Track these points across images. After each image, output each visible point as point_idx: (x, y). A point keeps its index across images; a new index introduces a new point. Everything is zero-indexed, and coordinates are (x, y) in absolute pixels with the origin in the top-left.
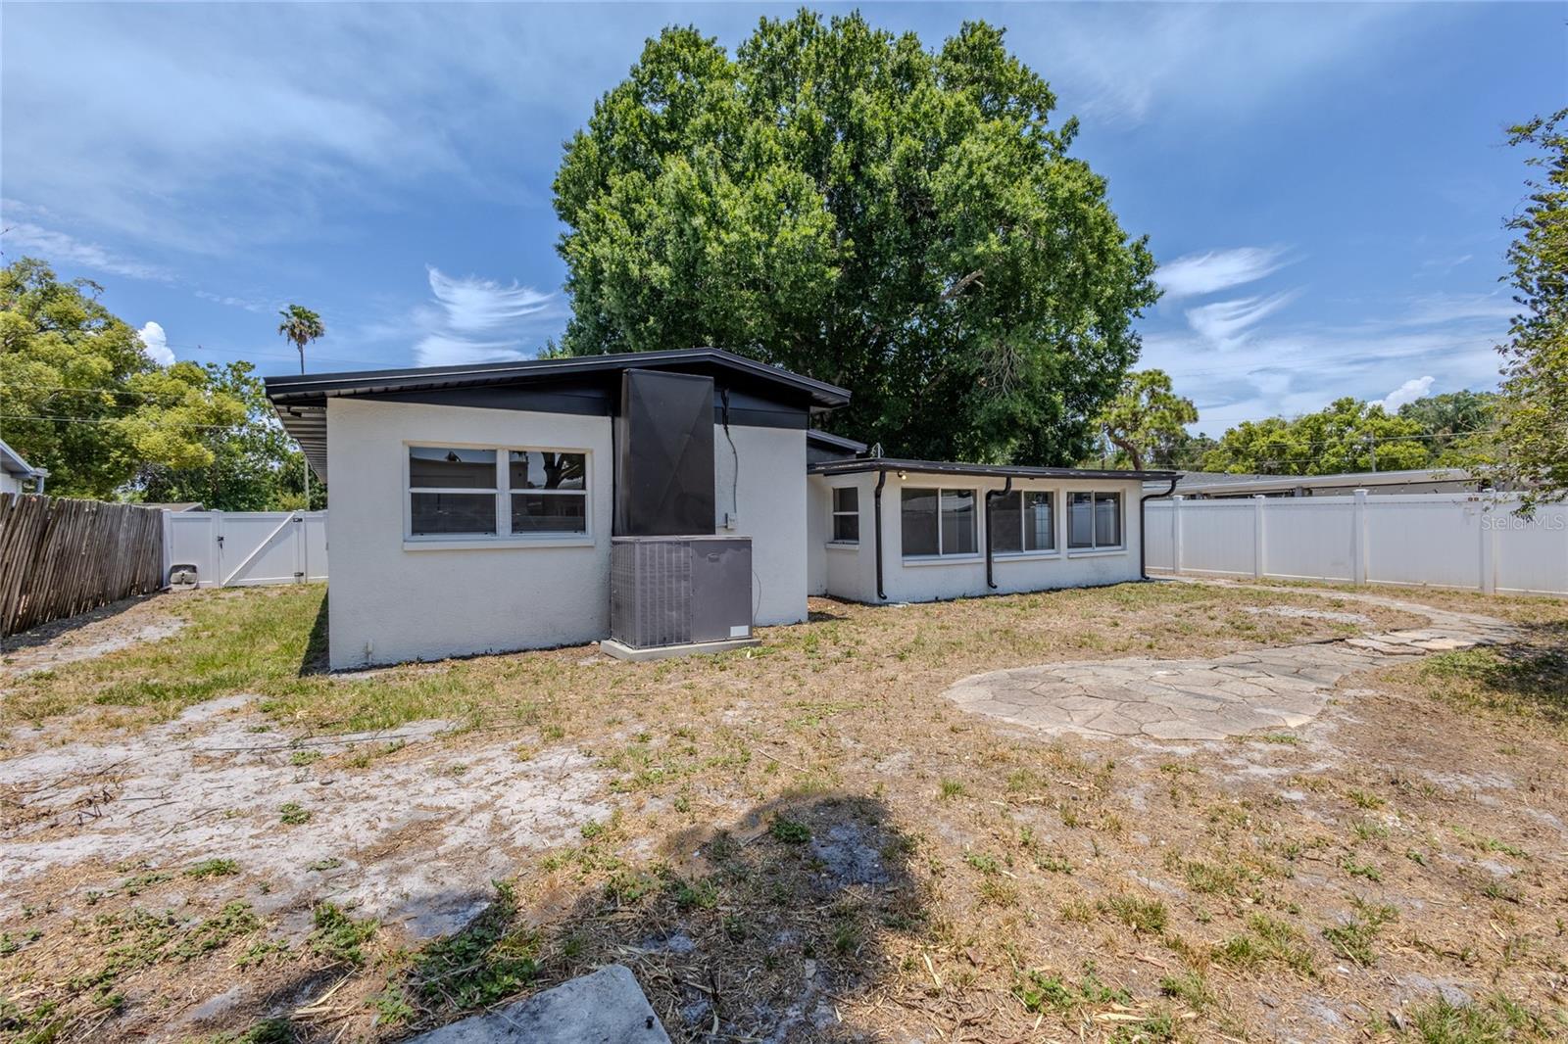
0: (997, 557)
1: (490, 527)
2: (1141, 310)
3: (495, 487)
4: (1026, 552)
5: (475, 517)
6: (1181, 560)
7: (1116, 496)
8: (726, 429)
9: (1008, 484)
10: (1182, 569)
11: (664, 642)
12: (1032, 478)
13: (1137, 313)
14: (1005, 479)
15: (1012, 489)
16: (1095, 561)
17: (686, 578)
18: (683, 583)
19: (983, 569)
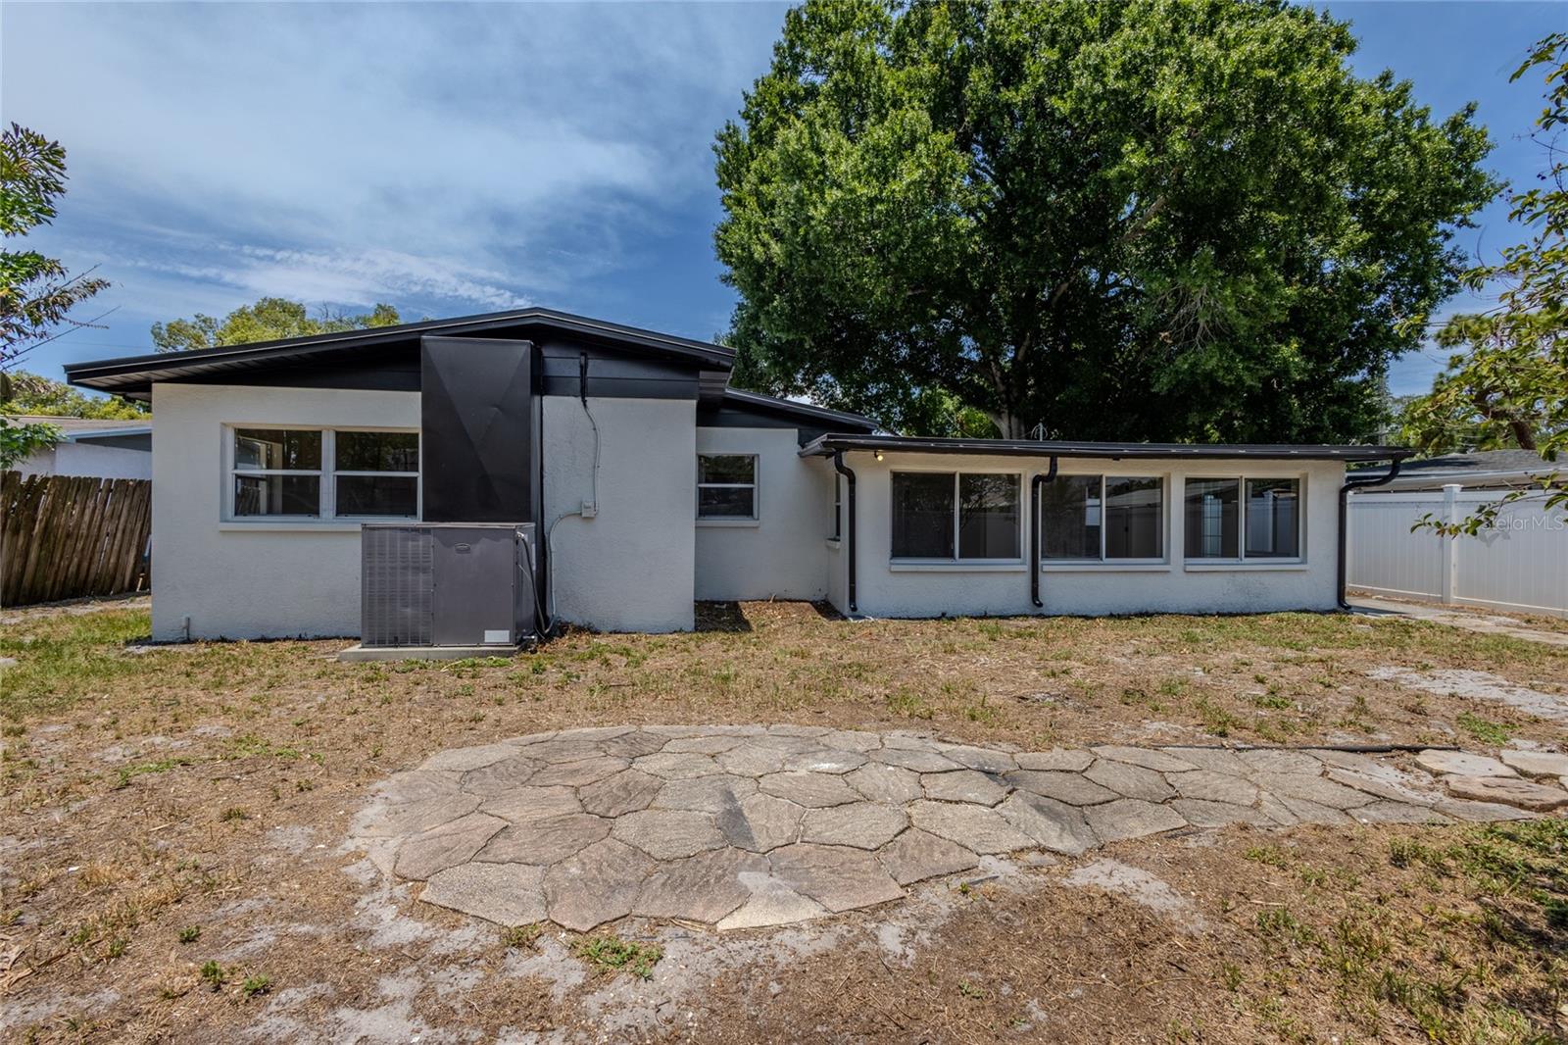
0: (1047, 565)
1: (313, 510)
2: (1472, 218)
3: (320, 469)
4: (1106, 560)
5: (299, 499)
6: (1453, 584)
7: (1288, 485)
8: (584, 402)
9: (1053, 466)
10: (1454, 597)
11: (396, 642)
12: (1116, 457)
13: (1464, 222)
14: (1048, 459)
15: (1060, 472)
16: (1240, 578)
17: (425, 570)
18: (421, 577)
19: (1025, 581)
